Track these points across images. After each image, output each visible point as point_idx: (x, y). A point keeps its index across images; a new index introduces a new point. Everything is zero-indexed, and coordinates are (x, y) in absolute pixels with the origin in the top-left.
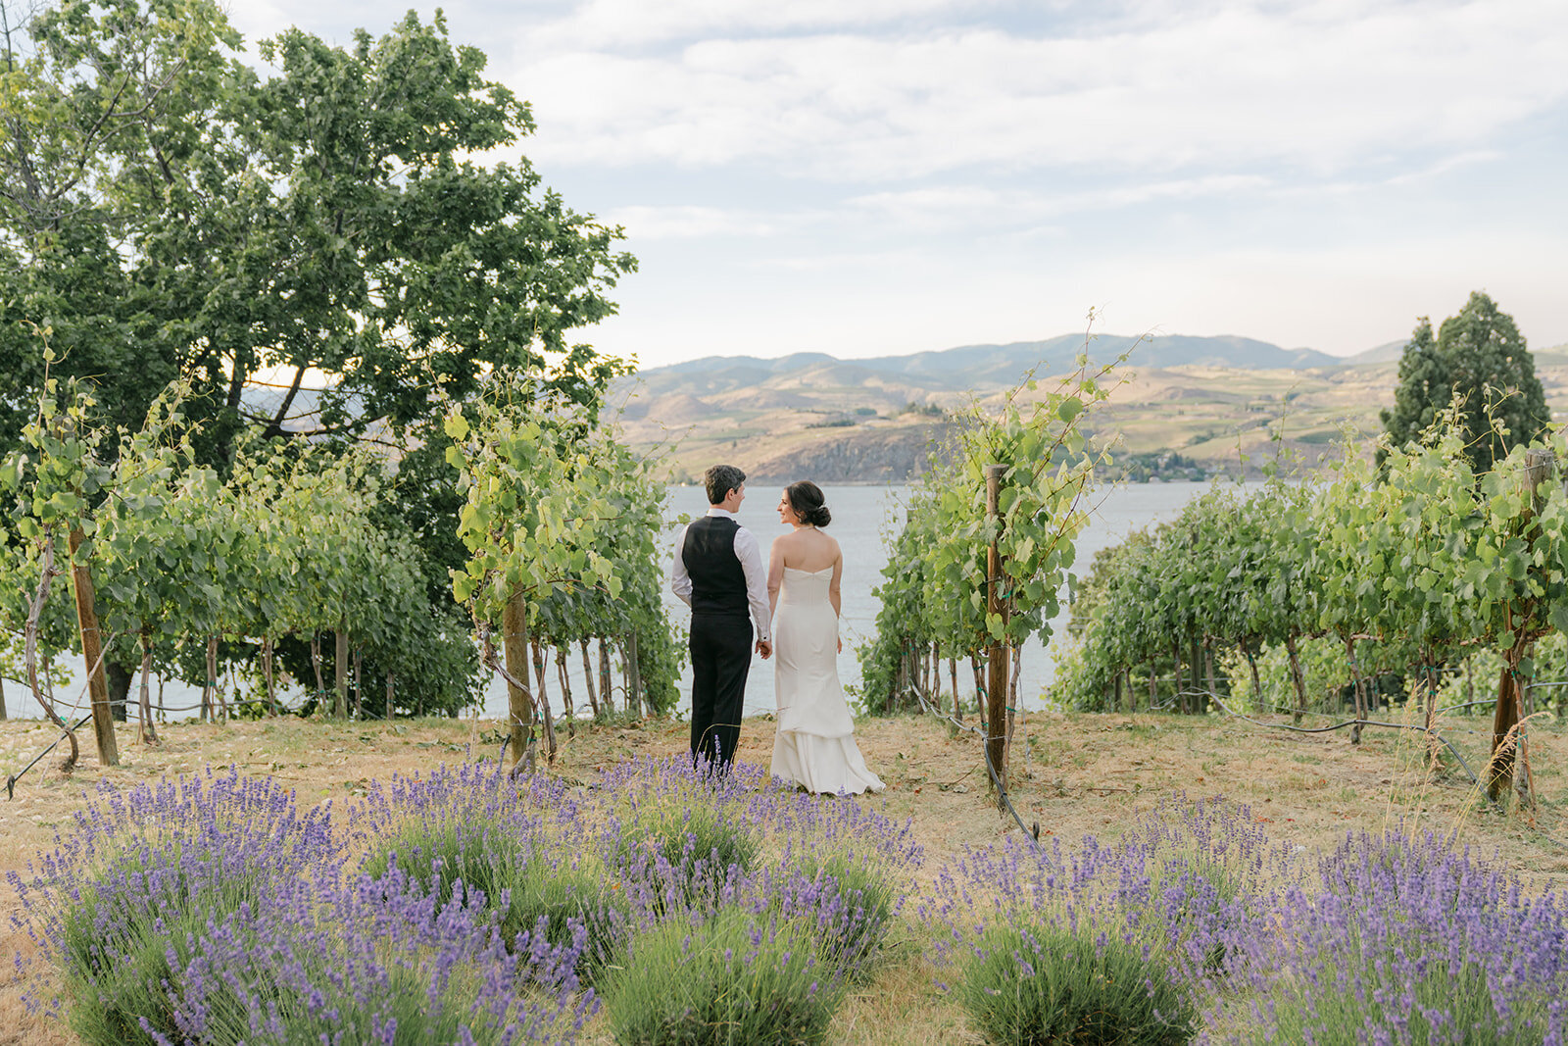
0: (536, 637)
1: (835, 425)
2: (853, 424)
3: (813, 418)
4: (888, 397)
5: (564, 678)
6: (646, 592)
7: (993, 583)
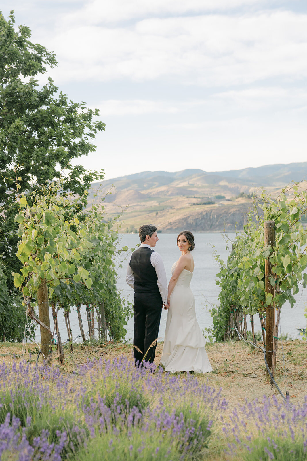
0: (53, 304)
1: (205, 204)
2: (214, 203)
3: (194, 201)
4: (231, 190)
5: (68, 323)
6: (108, 283)
7: (267, 277)
